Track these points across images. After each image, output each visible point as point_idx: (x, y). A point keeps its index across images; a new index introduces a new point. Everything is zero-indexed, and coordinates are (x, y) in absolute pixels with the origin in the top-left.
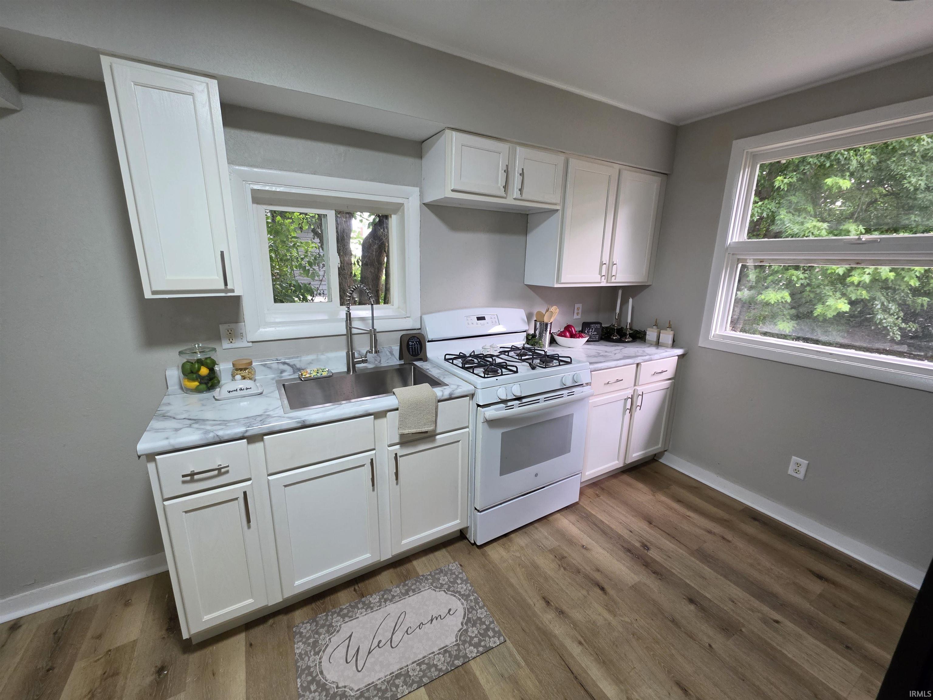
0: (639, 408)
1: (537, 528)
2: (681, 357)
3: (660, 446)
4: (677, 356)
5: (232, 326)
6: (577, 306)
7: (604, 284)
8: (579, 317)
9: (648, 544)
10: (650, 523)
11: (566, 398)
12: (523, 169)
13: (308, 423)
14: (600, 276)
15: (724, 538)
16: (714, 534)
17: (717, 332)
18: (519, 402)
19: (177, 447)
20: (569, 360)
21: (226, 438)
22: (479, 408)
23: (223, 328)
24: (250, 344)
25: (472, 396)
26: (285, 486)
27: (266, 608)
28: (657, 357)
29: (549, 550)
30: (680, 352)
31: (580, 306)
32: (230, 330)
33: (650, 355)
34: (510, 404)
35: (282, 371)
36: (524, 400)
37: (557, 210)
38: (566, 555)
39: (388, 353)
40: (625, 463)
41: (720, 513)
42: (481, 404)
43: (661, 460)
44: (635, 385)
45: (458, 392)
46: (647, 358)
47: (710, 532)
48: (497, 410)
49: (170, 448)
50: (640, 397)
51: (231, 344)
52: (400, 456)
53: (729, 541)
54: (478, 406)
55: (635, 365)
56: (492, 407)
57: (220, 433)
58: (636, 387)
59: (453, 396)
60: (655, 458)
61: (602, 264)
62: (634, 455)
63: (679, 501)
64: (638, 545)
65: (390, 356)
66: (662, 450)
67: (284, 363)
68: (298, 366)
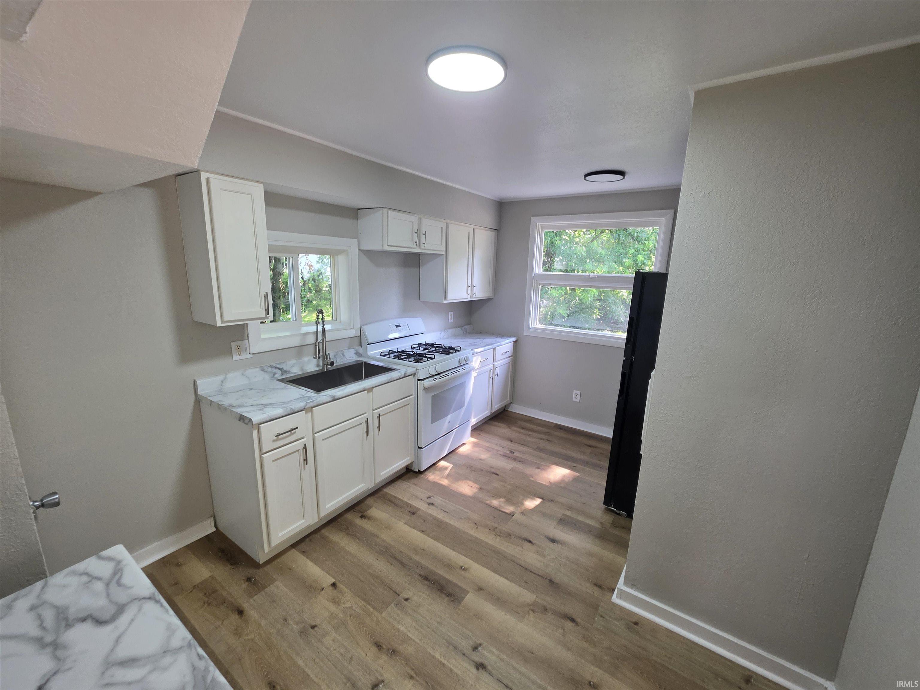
0: (496, 376)
1: (451, 457)
2: (515, 342)
3: (508, 399)
4: (514, 342)
5: (239, 343)
6: (450, 313)
7: (469, 299)
8: (452, 321)
9: (513, 451)
10: (511, 441)
11: (462, 372)
12: (425, 231)
13: (336, 398)
14: (467, 295)
15: (548, 440)
16: (544, 439)
17: (532, 326)
18: (440, 376)
19: (273, 417)
20: (459, 349)
21: (296, 410)
22: (419, 381)
23: (233, 345)
24: (252, 356)
25: (414, 374)
26: (323, 440)
27: (309, 526)
28: (503, 343)
29: (463, 465)
30: (514, 339)
31: (452, 313)
32: (238, 346)
33: (500, 342)
34: (435, 377)
35: (275, 374)
36: (442, 375)
37: (442, 254)
38: (472, 465)
39: (341, 355)
40: (491, 412)
41: (545, 430)
42: (421, 378)
43: (508, 410)
44: (493, 362)
45: (408, 373)
46: (499, 344)
47: (541, 439)
48: (429, 381)
49: (268, 419)
50: (497, 369)
51: (240, 356)
52: (381, 416)
53: (550, 441)
54: (419, 380)
55: (493, 349)
56: (426, 380)
57: (293, 407)
58: (494, 363)
59: (407, 375)
60: (505, 409)
61: (468, 287)
62: (496, 407)
63: (523, 428)
64: (508, 452)
65: (343, 357)
66: (510, 402)
67: (276, 368)
68: (285, 369)
